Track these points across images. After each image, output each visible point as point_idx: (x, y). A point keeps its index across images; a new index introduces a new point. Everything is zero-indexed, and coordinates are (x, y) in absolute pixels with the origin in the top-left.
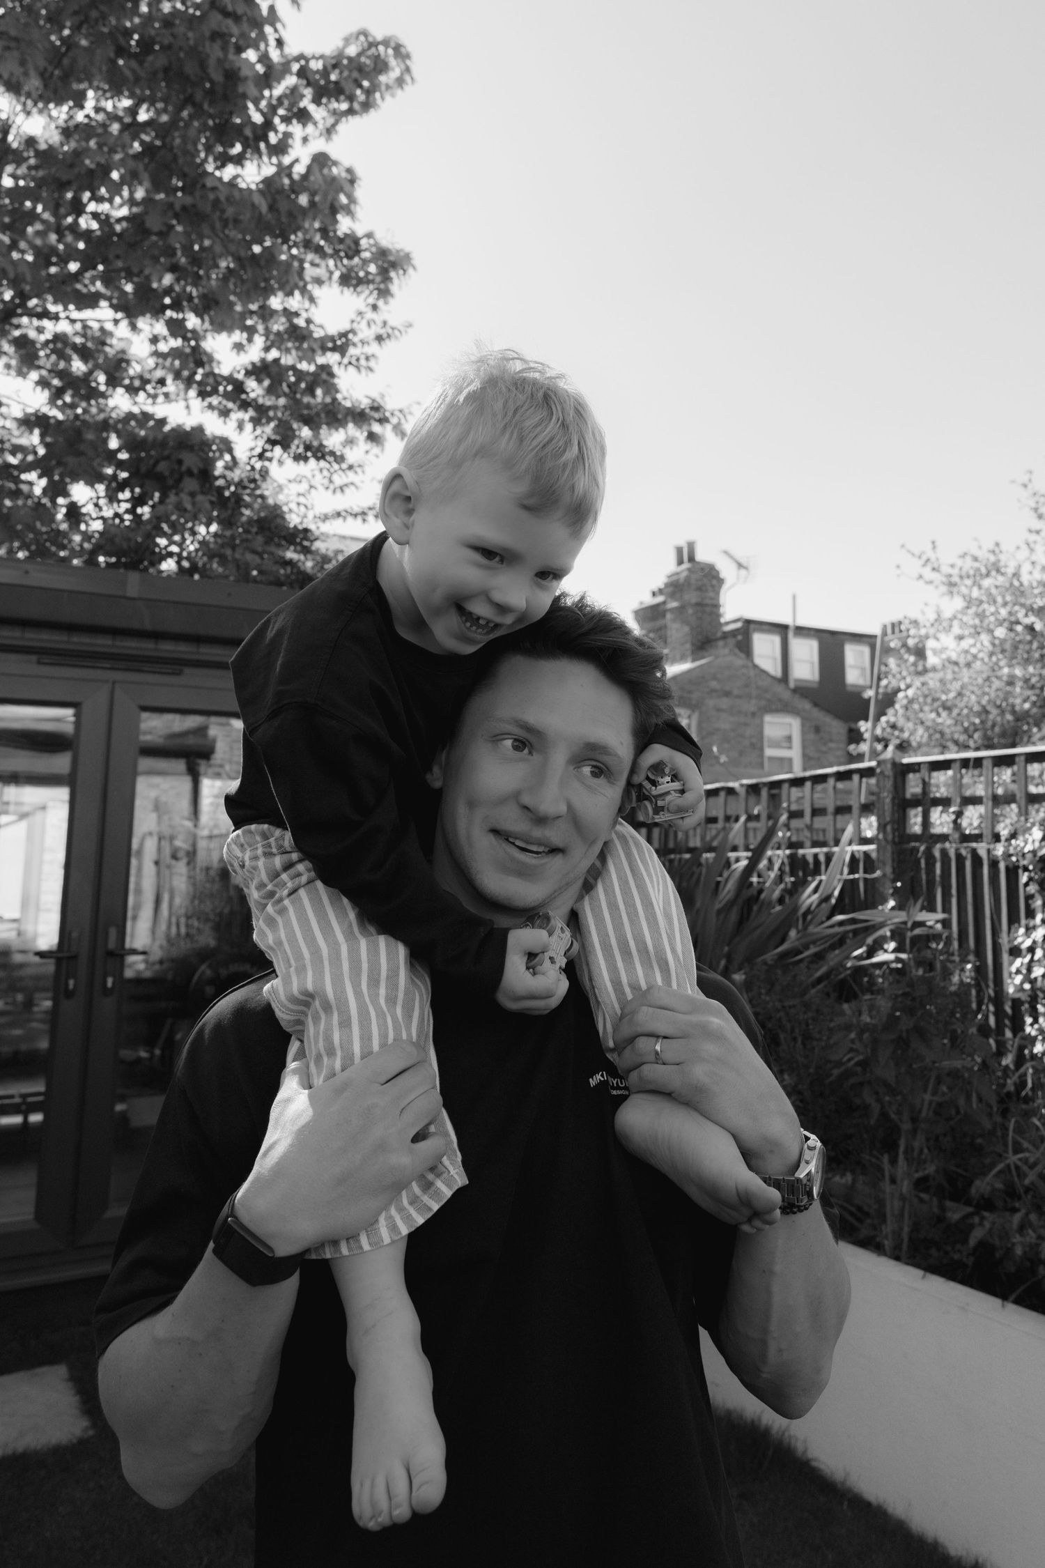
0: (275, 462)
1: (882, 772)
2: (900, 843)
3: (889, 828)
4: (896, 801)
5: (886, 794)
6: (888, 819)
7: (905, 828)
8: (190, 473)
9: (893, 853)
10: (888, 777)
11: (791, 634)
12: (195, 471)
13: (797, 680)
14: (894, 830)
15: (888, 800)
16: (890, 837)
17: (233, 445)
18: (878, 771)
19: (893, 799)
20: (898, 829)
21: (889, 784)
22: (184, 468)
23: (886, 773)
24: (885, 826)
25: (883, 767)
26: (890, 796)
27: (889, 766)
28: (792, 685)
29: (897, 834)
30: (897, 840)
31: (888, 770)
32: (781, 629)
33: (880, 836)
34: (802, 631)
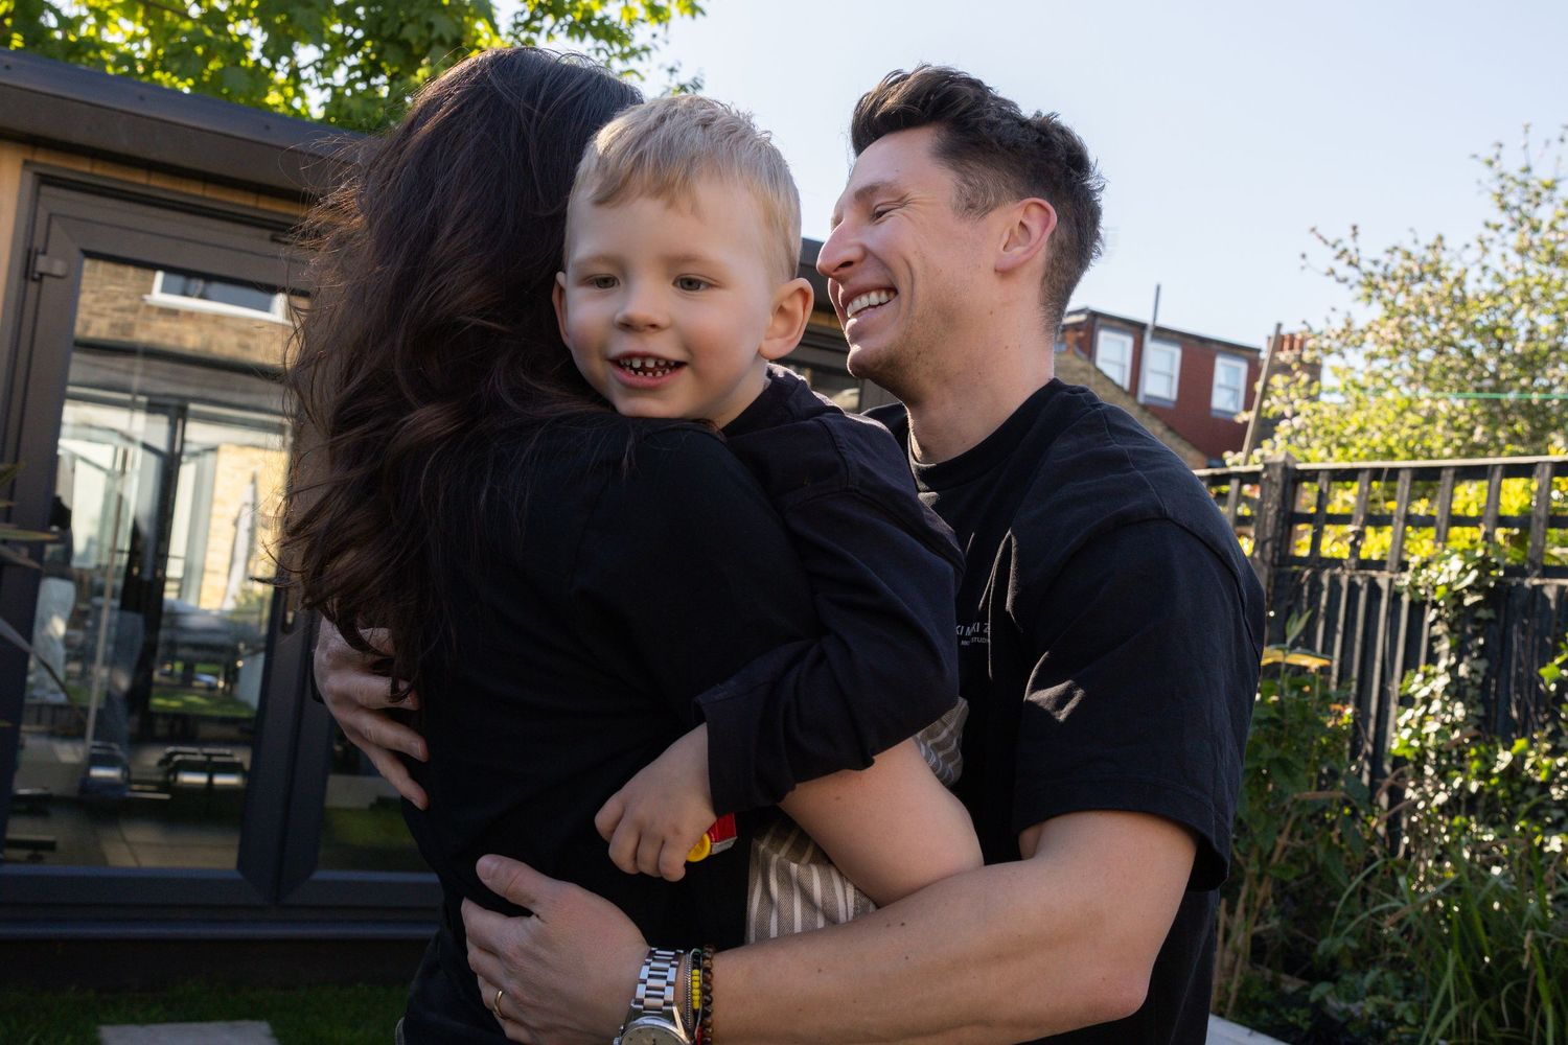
0: (544, 34)
1: (1269, 478)
2: (1280, 565)
3: (1268, 546)
4: (1282, 514)
5: (1270, 505)
6: (1269, 535)
7: (1288, 549)
8: (441, 41)
9: (1269, 576)
10: (1276, 484)
11: (1148, 337)
12: (448, 39)
13: (1148, 397)
14: (1274, 549)
15: (1272, 513)
16: (1268, 557)
17: (494, 11)
18: (1264, 475)
19: (1278, 512)
20: (1279, 549)
21: (1276, 493)
22: (435, 35)
23: (1274, 480)
24: (1264, 543)
25: (1271, 471)
26: (1276, 507)
27: (1279, 471)
28: (1141, 399)
29: (1277, 554)
30: (1276, 561)
31: (1278, 473)
32: (1136, 329)
33: (1257, 555)
34: (1162, 334)
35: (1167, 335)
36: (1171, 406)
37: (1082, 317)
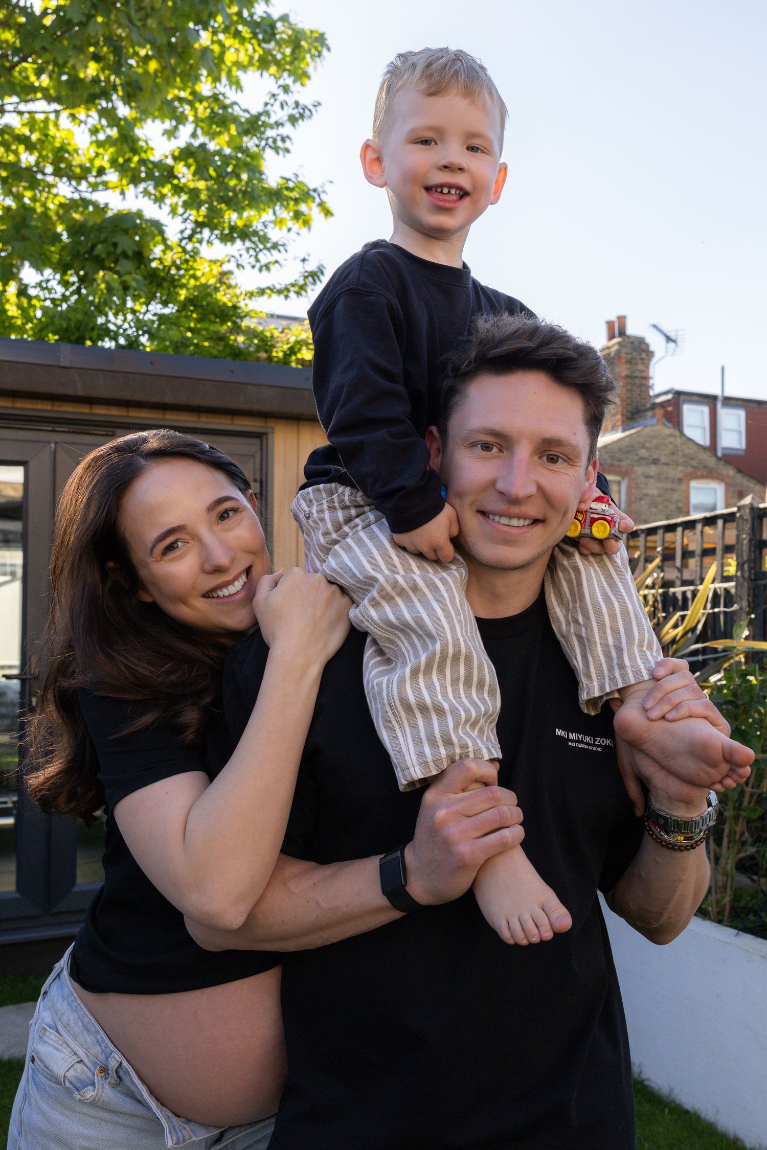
0: (205, 243)
1: (741, 517)
2: (755, 580)
3: (746, 566)
4: (753, 542)
5: (744, 536)
6: (745, 558)
7: (761, 567)
8: (125, 255)
9: (749, 589)
10: (747, 520)
11: (719, 405)
12: (130, 253)
13: (724, 449)
14: (750, 568)
15: (746, 542)
16: (747, 575)
17: (164, 228)
18: (738, 515)
19: (750, 541)
20: (754, 568)
21: (747, 527)
22: (119, 251)
23: (745, 517)
24: (743, 564)
25: (742, 511)
26: (748, 538)
27: (747, 511)
28: (719, 454)
29: (753, 572)
30: (753, 577)
31: (747, 514)
32: (710, 400)
33: (739, 574)
34: (729, 402)
35: (734, 402)
36: (742, 453)
37: (670, 396)
